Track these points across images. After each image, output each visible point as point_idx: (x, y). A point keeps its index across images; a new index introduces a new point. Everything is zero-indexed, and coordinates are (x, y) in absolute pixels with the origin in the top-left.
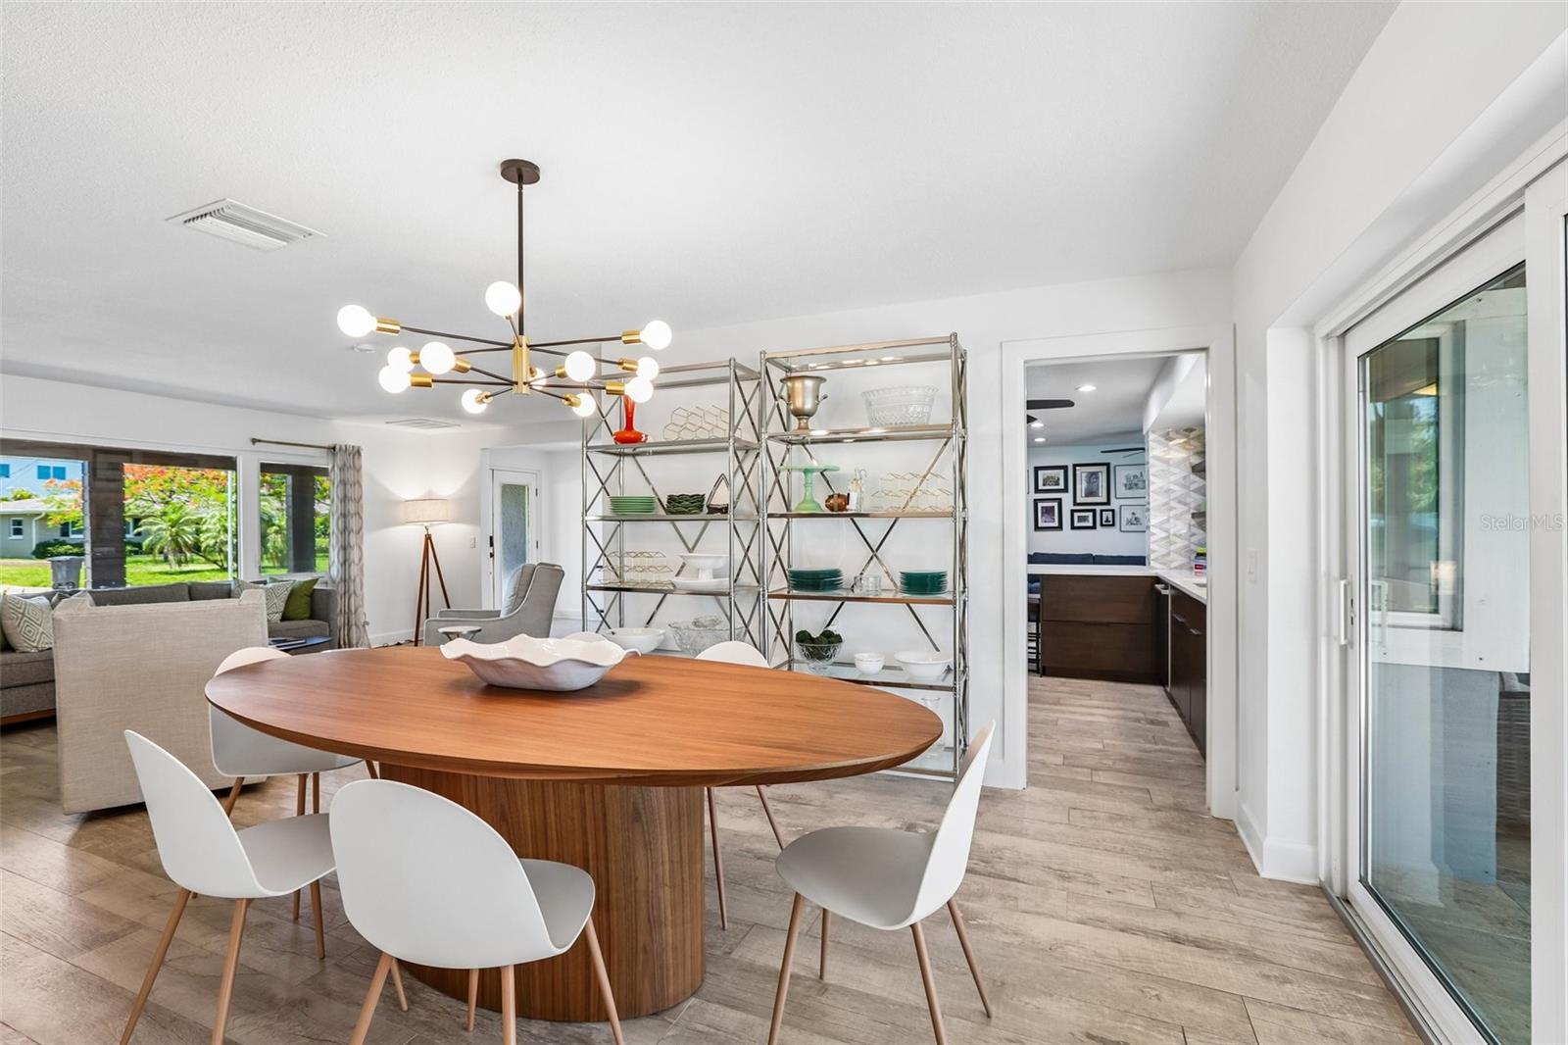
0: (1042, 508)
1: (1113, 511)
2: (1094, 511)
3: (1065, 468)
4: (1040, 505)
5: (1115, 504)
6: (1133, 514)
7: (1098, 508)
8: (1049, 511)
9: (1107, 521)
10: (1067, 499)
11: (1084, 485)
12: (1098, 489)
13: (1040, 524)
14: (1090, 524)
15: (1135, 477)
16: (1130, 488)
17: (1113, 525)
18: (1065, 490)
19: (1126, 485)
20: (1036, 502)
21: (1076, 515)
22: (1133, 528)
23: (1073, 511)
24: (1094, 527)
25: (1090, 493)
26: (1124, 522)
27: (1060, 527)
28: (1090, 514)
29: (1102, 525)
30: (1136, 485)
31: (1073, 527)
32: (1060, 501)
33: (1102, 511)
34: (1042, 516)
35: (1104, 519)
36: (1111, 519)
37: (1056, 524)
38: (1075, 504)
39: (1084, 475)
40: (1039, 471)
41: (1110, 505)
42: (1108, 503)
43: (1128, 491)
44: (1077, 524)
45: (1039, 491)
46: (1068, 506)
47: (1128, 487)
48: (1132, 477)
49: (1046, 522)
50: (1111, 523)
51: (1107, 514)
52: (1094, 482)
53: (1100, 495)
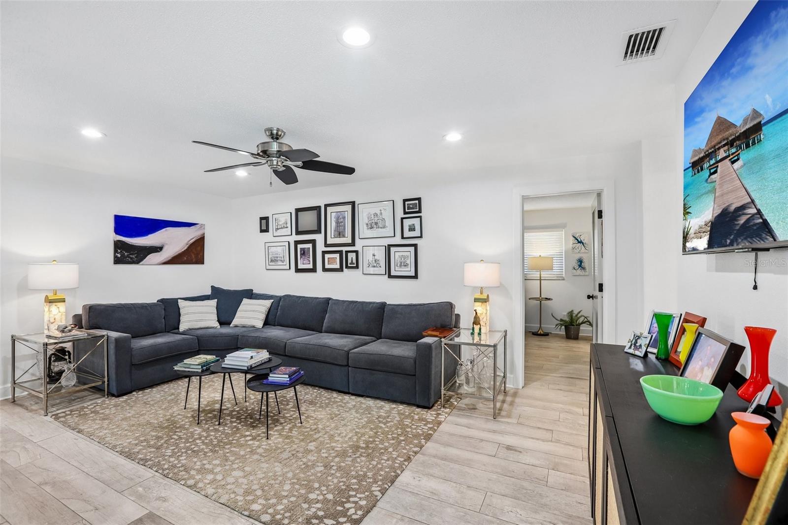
0: (301, 249)
1: (356, 252)
2: (340, 252)
3: (319, 209)
5: (358, 245)
7: (344, 249)
9: (352, 263)
10: (320, 240)
11: (334, 224)
12: (345, 229)
13: (300, 266)
14: (338, 266)
15: (375, 215)
16: (372, 228)
17: (357, 267)
18: (318, 231)
19: (367, 224)
20: (296, 243)
21: (327, 256)
23: (324, 253)
24: (341, 269)
26: (366, 265)
27: (314, 270)
28: (337, 256)
29: (347, 267)
30: (376, 224)
31: (325, 270)
32: (313, 242)
33: (347, 252)
34: (301, 257)
35: (349, 261)
36: (354, 261)
38: (326, 245)
40: (299, 213)
41: (354, 246)
42: (353, 244)
43: (370, 231)
44: (327, 266)
45: (298, 233)
46: (320, 247)
47: (369, 226)
48: (372, 216)
50: (355, 265)
51: (352, 256)
52: (342, 222)
53: (346, 236)
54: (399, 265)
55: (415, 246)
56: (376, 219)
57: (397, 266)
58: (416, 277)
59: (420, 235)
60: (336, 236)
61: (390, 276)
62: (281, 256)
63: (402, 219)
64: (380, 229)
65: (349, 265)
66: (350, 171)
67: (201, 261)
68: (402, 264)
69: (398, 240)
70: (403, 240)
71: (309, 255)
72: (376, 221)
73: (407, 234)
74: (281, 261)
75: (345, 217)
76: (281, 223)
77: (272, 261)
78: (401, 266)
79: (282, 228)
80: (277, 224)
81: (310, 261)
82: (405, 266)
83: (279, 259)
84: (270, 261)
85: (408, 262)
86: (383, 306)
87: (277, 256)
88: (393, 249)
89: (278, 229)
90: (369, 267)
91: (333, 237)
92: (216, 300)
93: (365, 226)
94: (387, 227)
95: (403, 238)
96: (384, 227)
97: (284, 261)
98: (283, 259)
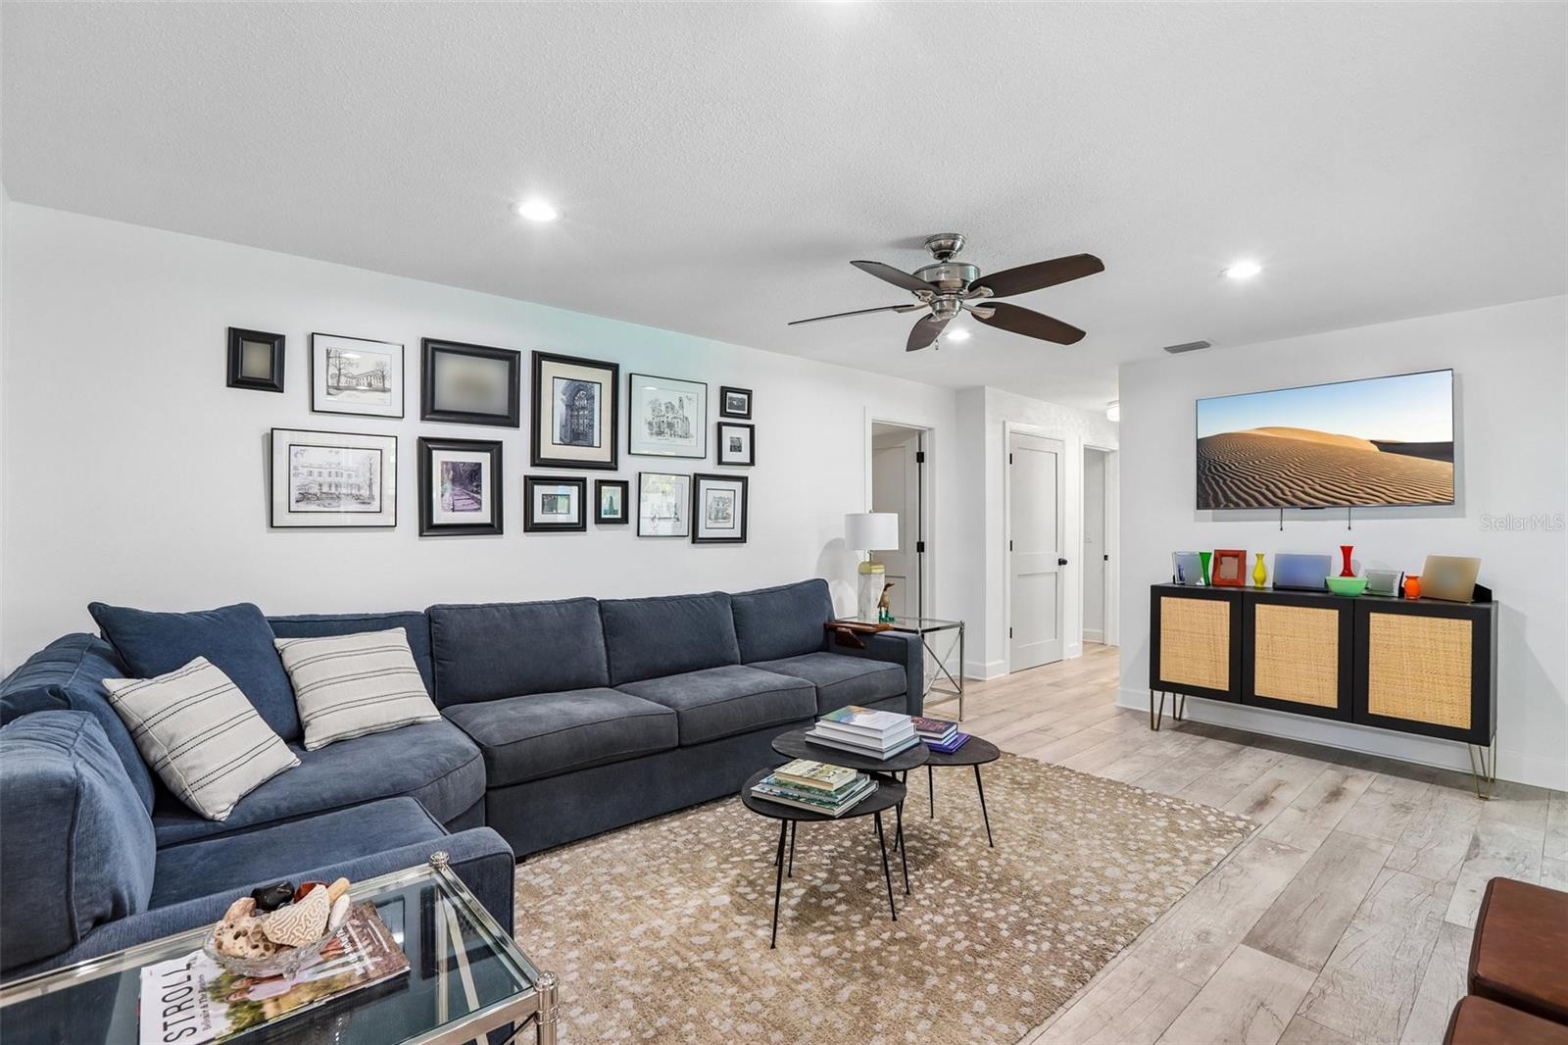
0: (445, 466)
1: (624, 485)
2: (581, 483)
3: (510, 357)
4: (440, 457)
5: (626, 470)
6: (662, 494)
7: (592, 476)
8: (463, 478)
9: (610, 509)
10: (515, 442)
11: (561, 409)
12: (591, 426)
13: (441, 517)
14: (572, 517)
15: (670, 407)
16: (660, 433)
17: (624, 520)
18: (510, 420)
19: (650, 424)
20: (426, 448)
21: (540, 491)
23: (530, 482)
24: (580, 527)
25: (576, 435)
26: (647, 514)
27: (494, 527)
28: (572, 491)
30: (670, 426)
31: (531, 526)
32: (495, 448)
33: (600, 483)
34: (444, 491)
36: (618, 506)
37: (484, 516)
38: (536, 460)
39: (561, 385)
40: (437, 354)
41: (616, 469)
42: (613, 465)
43: (655, 439)
44: (540, 517)
45: (432, 414)
46: (517, 465)
47: (655, 429)
48: (663, 408)
49: (453, 510)
50: (619, 516)
51: (611, 496)
52: (583, 408)
53: (596, 444)
54: (713, 517)
55: (744, 480)
56: (671, 415)
57: (710, 518)
58: (743, 539)
59: (749, 461)
60: (567, 441)
61: (695, 539)
62: (353, 480)
63: (720, 425)
64: (679, 441)
65: (603, 516)
68: (720, 515)
69: (709, 466)
70: (720, 466)
71: (479, 486)
72: (670, 420)
73: (728, 456)
74: (357, 498)
75: (593, 397)
76: (355, 370)
77: (304, 497)
78: (716, 518)
79: (358, 389)
80: (333, 370)
81: (479, 502)
82: (724, 519)
83: (344, 491)
84: (295, 495)
85: (730, 511)
87: (337, 480)
88: (704, 484)
89: (338, 388)
90: (652, 519)
91: (557, 440)
93: (646, 429)
94: (692, 437)
95: (720, 462)
96: (686, 436)
97: (372, 497)
98: (365, 492)
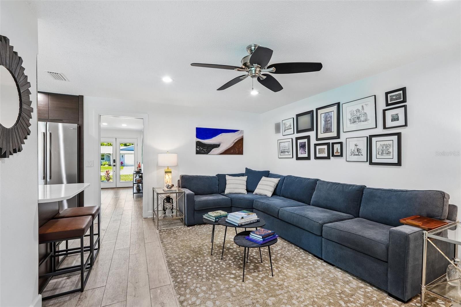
0: (300, 143)
1: (341, 143)
2: (328, 144)
3: (312, 113)
4: (299, 141)
5: (342, 138)
6: (356, 145)
7: (331, 141)
8: (303, 146)
9: (337, 152)
10: (313, 135)
11: (323, 122)
12: (331, 126)
13: (300, 156)
14: (326, 155)
15: (358, 111)
16: (354, 122)
17: (341, 155)
18: (312, 129)
19: (350, 120)
20: (297, 139)
21: (318, 147)
22: (355, 158)
23: (316, 145)
24: (328, 158)
25: (327, 130)
26: (349, 153)
27: (308, 158)
28: (326, 147)
29: (333, 155)
30: (358, 118)
31: (316, 158)
32: (308, 138)
33: (333, 144)
34: (300, 149)
35: (335, 151)
36: (339, 151)
37: (306, 155)
38: (317, 139)
39: (323, 115)
40: (299, 117)
42: (338, 137)
43: (353, 125)
44: (318, 155)
45: (298, 132)
46: (313, 141)
47: (352, 121)
48: (355, 112)
49: (301, 154)
50: (340, 154)
51: (337, 147)
52: (329, 121)
53: (333, 131)
54: (380, 153)
55: (399, 135)
56: (358, 114)
57: (378, 154)
58: (399, 164)
59: (404, 124)
60: (325, 132)
61: (371, 163)
62: (287, 148)
63: (384, 111)
64: (362, 123)
65: (335, 154)
66: (316, 67)
67: (241, 153)
68: (384, 152)
69: (380, 130)
70: (385, 130)
71: (306, 148)
72: (358, 116)
73: (389, 124)
74: (287, 152)
75: (332, 116)
76: (287, 126)
77: (282, 152)
78: (382, 154)
79: (288, 129)
80: (285, 127)
81: (306, 152)
82: (387, 154)
83: (286, 151)
85: (391, 150)
86: (362, 189)
87: (285, 148)
88: (374, 140)
89: (285, 130)
90: (351, 155)
91: (322, 132)
92: (247, 177)
93: (348, 122)
94: (369, 120)
95: (385, 127)
96: (366, 120)
97: (289, 152)
98: (288, 151)
